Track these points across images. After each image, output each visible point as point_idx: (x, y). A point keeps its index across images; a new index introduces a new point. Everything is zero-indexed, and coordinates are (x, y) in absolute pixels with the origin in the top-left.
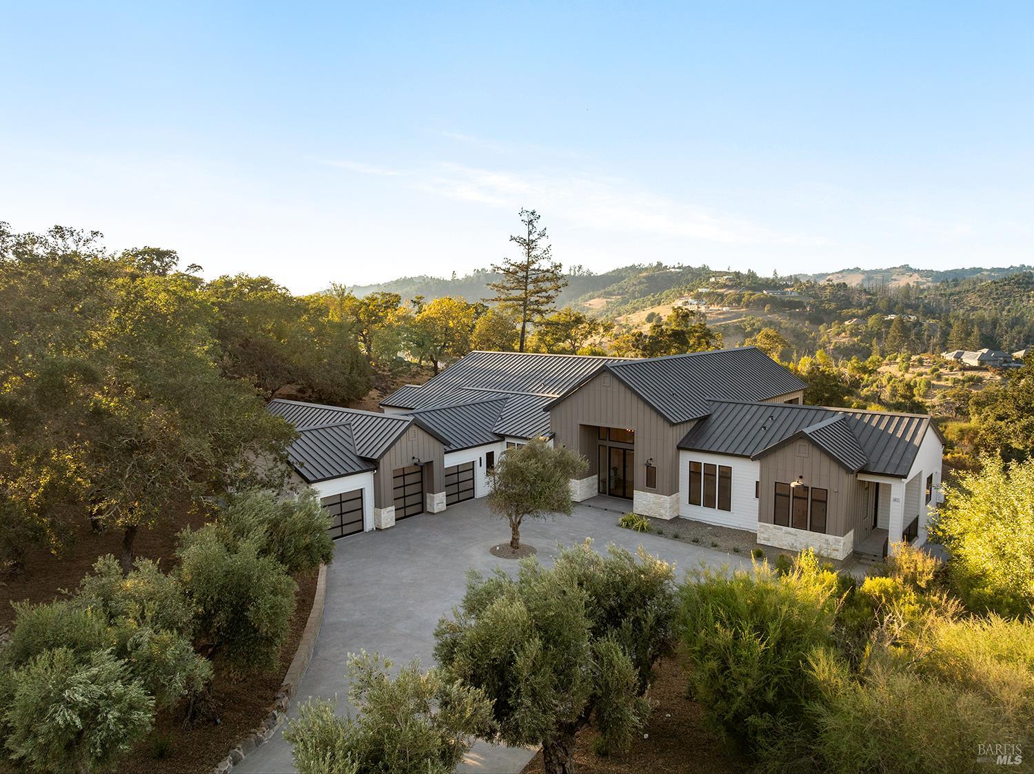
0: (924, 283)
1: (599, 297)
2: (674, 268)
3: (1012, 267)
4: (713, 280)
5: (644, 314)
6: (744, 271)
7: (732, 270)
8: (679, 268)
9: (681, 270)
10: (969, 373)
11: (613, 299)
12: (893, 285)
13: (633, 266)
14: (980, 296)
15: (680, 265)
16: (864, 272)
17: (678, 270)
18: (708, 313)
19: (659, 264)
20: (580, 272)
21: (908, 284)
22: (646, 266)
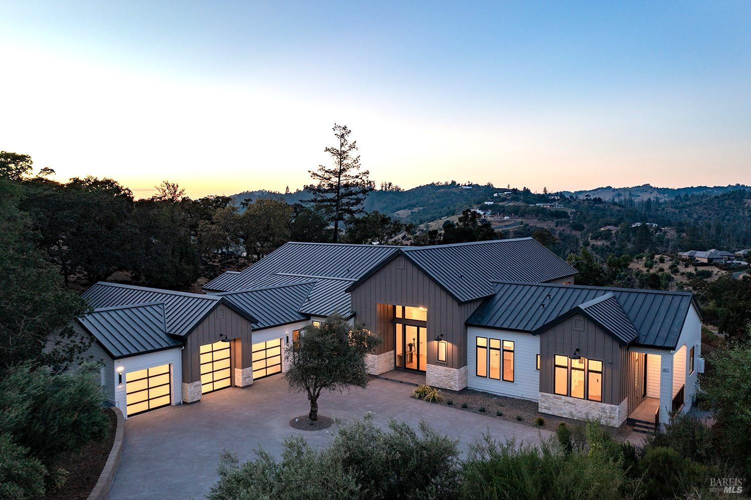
0: (661, 198)
1: (405, 208)
2: (465, 185)
3: (729, 186)
4: (495, 195)
6: (521, 189)
7: (511, 188)
8: (469, 185)
9: (471, 187)
10: (700, 269)
11: (416, 210)
12: (636, 200)
13: (433, 184)
14: (706, 208)
15: (470, 183)
17: (468, 187)
19: (454, 183)
21: (649, 199)
22: (443, 184)
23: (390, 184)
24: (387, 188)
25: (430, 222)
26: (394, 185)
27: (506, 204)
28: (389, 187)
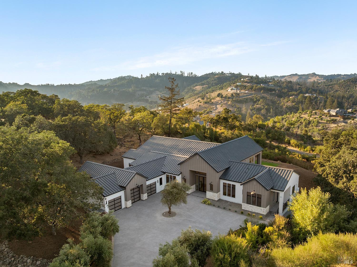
0: (320, 80)
1: (199, 85)
2: (228, 74)
3: (351, 74)
4: (242, 79)
5: (216, 93)
6: (254, 76)
7: (250, 75)
8: (230, 74)
9: (231, 75)
10: (332, 118)
11: (205, 86)
12: (309, 80)
13: (213, 72)
14: (339, 86)
15: (231, 73)
16: (299, 75)
17: (229, 75)
18: (240, 93)
19: (222, 72)
20: (192, 75)
21: (314, 81)
22: (217, 73)
23: (192, 73)
24: (190, 75)
25: (211, 93)
26: (194, 74)
27: (247, 84)
28: (191, 75)
